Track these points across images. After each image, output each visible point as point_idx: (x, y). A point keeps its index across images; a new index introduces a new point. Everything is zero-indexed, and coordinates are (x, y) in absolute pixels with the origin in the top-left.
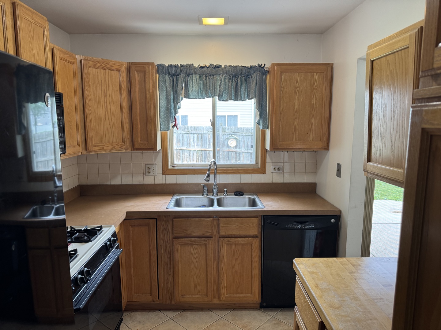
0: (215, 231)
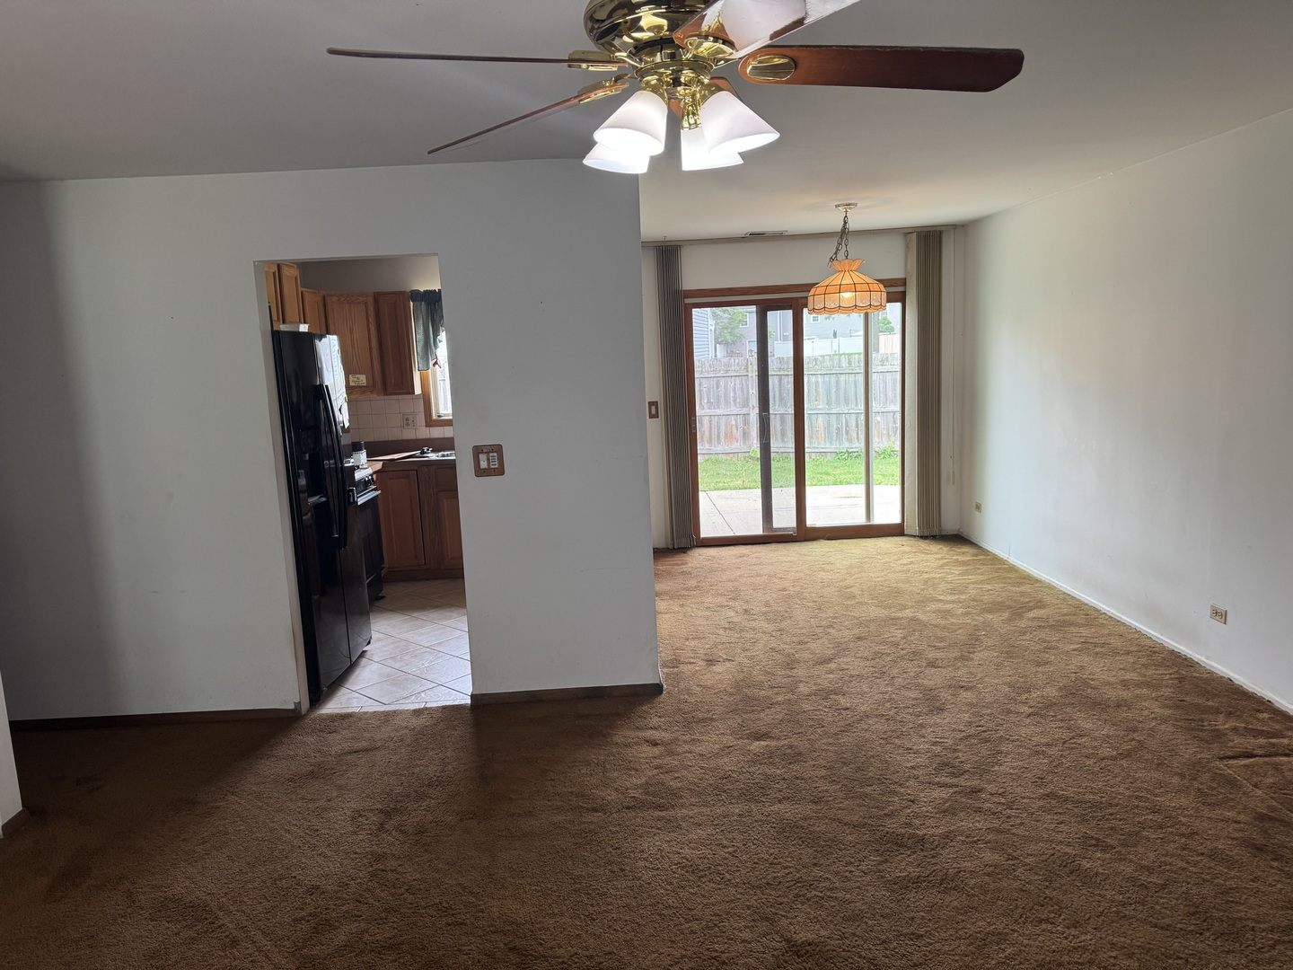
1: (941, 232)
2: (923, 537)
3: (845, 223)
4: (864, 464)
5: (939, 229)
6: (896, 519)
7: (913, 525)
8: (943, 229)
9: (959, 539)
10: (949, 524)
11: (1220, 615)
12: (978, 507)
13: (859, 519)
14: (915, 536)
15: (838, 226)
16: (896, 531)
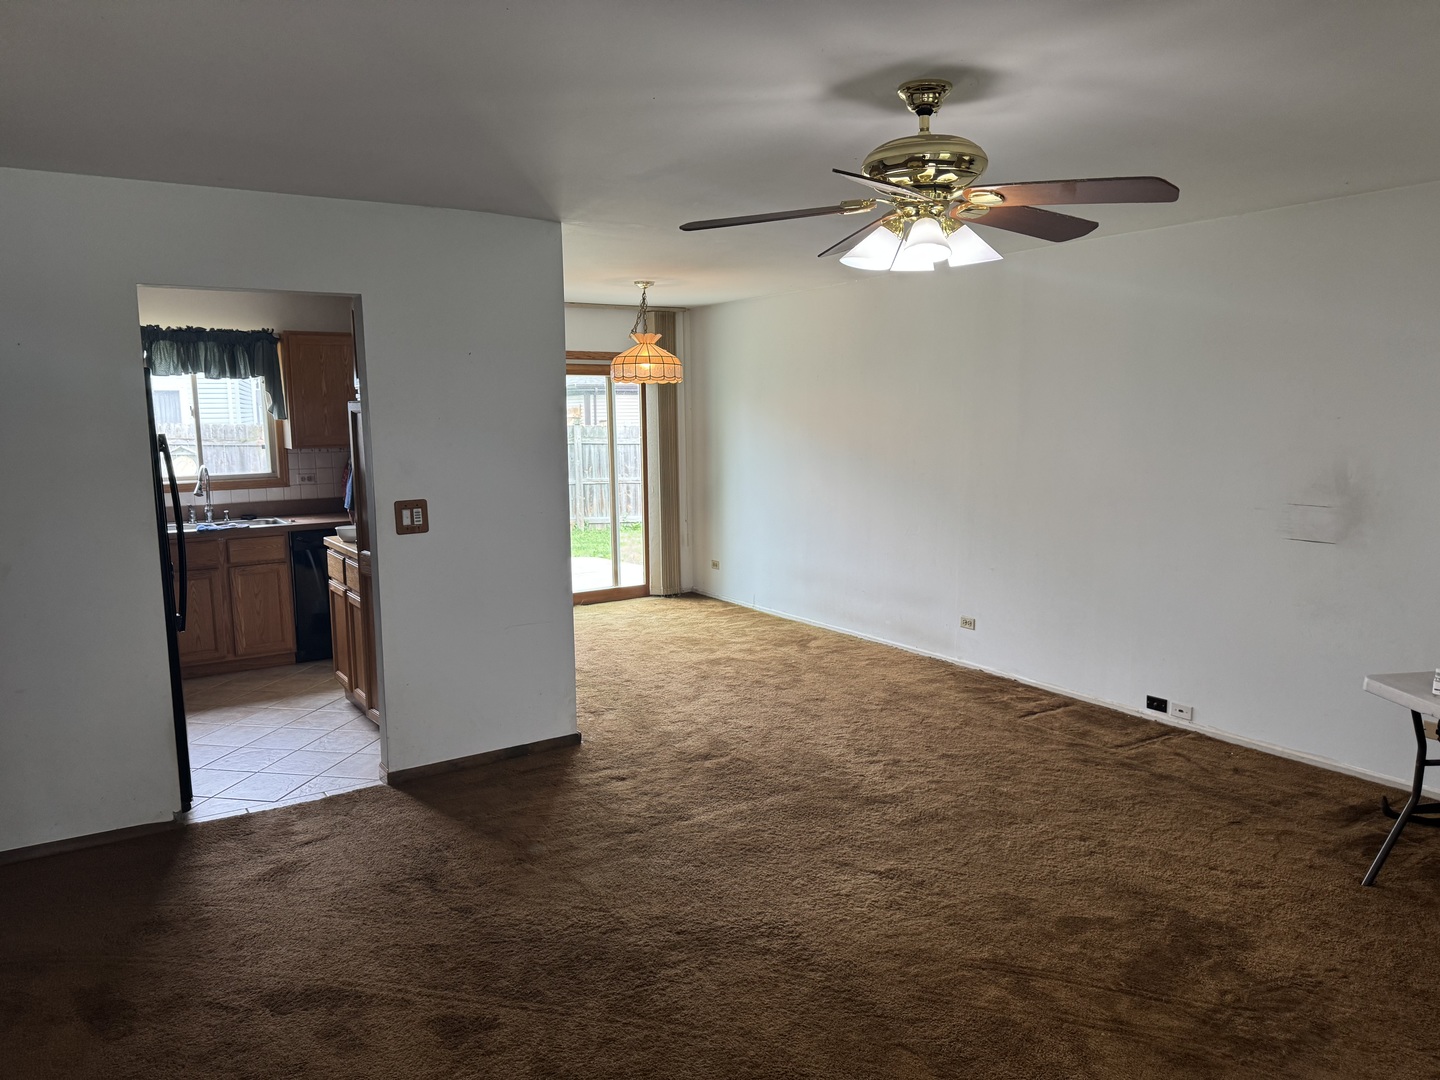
0: (222, 560)
1: (674, 313)
2: (668, 596)
3: (644, 299)
4: (610, 532)
5: (671, 310)
6: (640, 581)
7: (657, 586)
8: (675, 310)
9: (694, 595)
10: (686, 584)
11: (969, 624)
12: (715, 565)
13: (607, 584)
14: (659, 596)
15: (638, 301)
16: (643, 592)
